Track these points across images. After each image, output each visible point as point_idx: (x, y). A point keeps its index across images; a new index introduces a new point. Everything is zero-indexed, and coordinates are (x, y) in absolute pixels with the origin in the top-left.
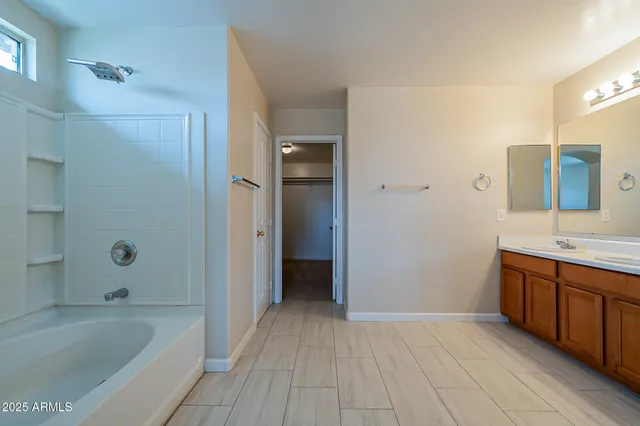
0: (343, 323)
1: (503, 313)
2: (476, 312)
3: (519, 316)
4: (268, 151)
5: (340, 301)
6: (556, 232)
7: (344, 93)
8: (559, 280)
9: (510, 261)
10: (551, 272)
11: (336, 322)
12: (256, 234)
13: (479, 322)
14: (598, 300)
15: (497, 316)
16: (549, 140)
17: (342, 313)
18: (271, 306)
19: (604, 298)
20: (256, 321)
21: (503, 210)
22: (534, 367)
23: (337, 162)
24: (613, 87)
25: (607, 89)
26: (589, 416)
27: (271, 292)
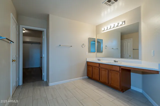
0: (48, 87)
1: (87, 76)
2: (82, 77)
3: (91, 76)
4: (17, 30)
5: (45, 80)
6: (96, 57)
7: (48, 16)
8: (100, 67)
9: (89, 64)
10: (98, 66)
11: (45, 87)
12: (11, 61)
13: (83, 79)
14: (107, 71)
15: (86, 77)
16: (95, 38)
17: (47, 84)
18: (18, 87)
19: (108, 70)
20: (11, 95)
21: (87, 52)
22: (97, 88)
23: (44, 37)
24: (107, 28)
25: (106, 28)
26: (109, 96)
27: (18, 81)
